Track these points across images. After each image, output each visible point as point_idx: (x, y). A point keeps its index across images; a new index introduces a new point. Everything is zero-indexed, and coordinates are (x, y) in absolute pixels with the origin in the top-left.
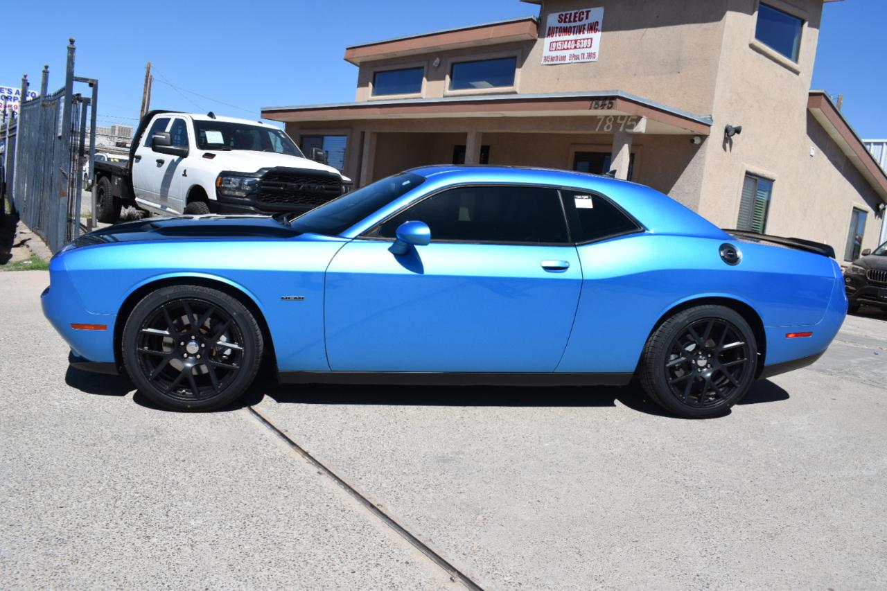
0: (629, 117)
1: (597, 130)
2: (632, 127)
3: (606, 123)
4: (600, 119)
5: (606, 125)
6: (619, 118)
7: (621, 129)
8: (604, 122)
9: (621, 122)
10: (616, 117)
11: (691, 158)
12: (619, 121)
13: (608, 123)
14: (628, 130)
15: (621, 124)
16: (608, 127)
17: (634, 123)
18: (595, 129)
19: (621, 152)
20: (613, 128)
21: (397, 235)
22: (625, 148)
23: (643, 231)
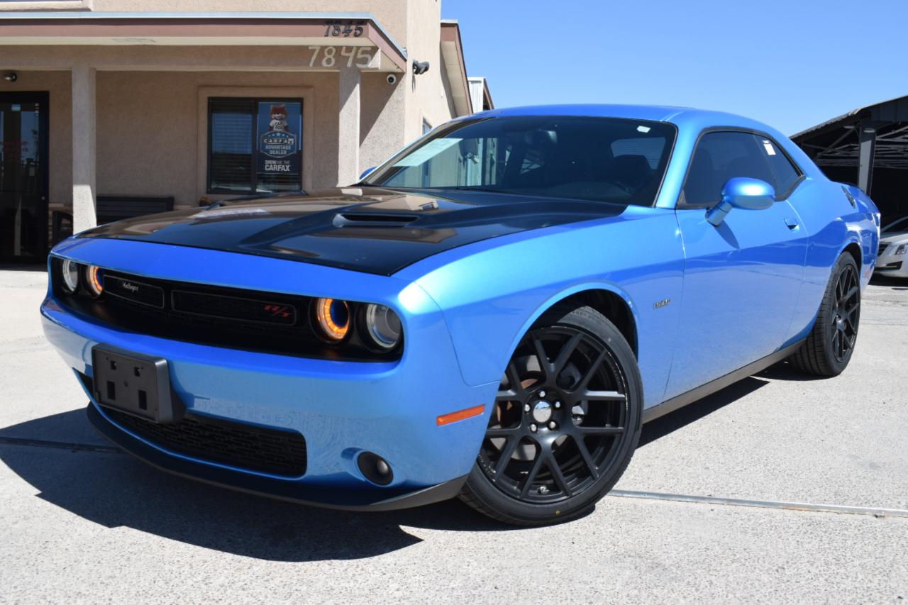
0: (358, 48)
1: (311, 66)
2: (365, 61)
3: (324, 56)
4: (314, 50)
5: (326, 58)
6: (344, 49)
7: (349, 64)
8: (321, 55)
9: (347, 55)
10: (338, 48)
11: (386, 102)
12: (343, 53)
13: (328, 56)
14: (359, 66)
15: (349, 57)
16: (329, 61)
17: (368, 56)
18: (308, 64)
19: (352, 95)
20: (336, 62)
21: (725, 198)
22: (357, 89)
23: (805, 178)
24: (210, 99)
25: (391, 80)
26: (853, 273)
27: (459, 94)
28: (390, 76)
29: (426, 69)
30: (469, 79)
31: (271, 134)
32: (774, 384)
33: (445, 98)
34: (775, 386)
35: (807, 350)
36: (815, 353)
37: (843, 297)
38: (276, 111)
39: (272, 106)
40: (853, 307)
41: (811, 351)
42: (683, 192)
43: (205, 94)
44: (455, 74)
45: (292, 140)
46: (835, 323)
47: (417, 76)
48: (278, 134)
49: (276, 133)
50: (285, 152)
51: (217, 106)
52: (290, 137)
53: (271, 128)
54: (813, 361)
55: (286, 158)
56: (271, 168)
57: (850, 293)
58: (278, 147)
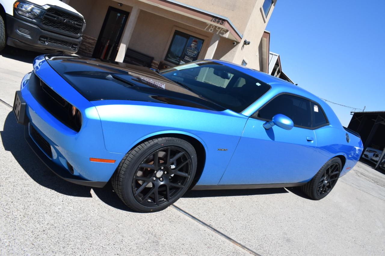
0: (222, 29)
1: (205, 29)
2: (223, 34)
3: (210, 28)
4: (208, 25)
6: (218, 27)
7: (217, 33)
8: (210, 27)
9: (218, 30)
10: (216, 27)
12: (217, 29)
13: (211, 28)
14: (220, 35)
15: (218, 31)
16: (211, 30)
17: (224, 32)
19: (215, 44)
20: (214, 31)
21: (273, 120)
22: (217, 42)
23: (329, 125)
24: (176, 30)
25: (234, 43)
26: (338, 166)
27: (265, 57)
28: (234, 42)
29: (249, 44)
30: (270, 52)
31: (190, 48)
32: (290, 194)
33: (258, 57)
34: (290, 195)
35: (307, 187)
36: (309, 189)
37: (331, 173)
38: (195, 41)
39: (194, 39)
40: (335, 178)
41: (308, 188)
42: (258, 112)
43: (175, 29)
44: (265, 49)
45: (196, 52)
46: (323, 181)
47: (245, 45)
48: (193, 49)
49: (192, 48)
50: (193, 55)
51: (177, 33)
52: (196, 51)
53: (191, 46)
54: (308, 191)
55: (192, 58)
56: (186, 59)
57: (335, 173)
58: (191, 53)
